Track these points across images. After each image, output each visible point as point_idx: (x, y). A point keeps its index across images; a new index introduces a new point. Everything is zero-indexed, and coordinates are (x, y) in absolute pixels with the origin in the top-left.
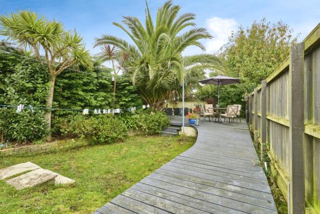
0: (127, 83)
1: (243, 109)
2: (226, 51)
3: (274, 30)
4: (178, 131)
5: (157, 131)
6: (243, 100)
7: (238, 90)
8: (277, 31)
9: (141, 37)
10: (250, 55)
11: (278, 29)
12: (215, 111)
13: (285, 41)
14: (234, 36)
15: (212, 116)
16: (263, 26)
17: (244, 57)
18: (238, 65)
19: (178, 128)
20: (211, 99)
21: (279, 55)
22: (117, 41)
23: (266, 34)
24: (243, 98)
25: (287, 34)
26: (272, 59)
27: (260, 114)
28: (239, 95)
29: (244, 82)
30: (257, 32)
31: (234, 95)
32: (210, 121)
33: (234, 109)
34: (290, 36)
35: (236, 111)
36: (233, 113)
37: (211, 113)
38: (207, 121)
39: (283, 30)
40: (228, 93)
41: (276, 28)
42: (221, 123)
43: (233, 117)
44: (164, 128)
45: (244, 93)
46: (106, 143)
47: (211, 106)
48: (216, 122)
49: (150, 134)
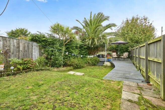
0: (84, 45)
1: (129, 54)
2: (120, 28)
3: (142, 19)
4: (103, 64)
5: (95, 64)
6: (128, 50)
7: (126, 46)
8: (143, 20)
9: (88, 26)
10: (131, 31)
11: (144, 19)
12: (117, 55)
13: (147, 25)
14: (124, 22)
15: (116, 58)
16: (137, 18)
17: (129, 32)
18: (126, 35)
19: (103, 63)
20: (114, 50)
21: (144, 31)
22: (78, 28)
23: (138, 21)
24: (129, 50)
25: (148, 21)
26: (141, 33)
27: (137, 56)
28: (127, 48)
29: (129, 43)
30: (134, 20)
31: (125, 48)
32: (115, 60)
33: (126, 54)
34: (149, 22)
35: (127, 55)
36: (126, 56)
37: (116, 56)
38: (114, 60)
39: (145, 19)
40: (122, 47)
41: (143, 18)
42: (120, 60)
43: (125, 58)
44: (98, 63)
45: (129, 47)
46: (80, 68)
47: (115, 53)
48: (118, 60)
49: (92, 65)
